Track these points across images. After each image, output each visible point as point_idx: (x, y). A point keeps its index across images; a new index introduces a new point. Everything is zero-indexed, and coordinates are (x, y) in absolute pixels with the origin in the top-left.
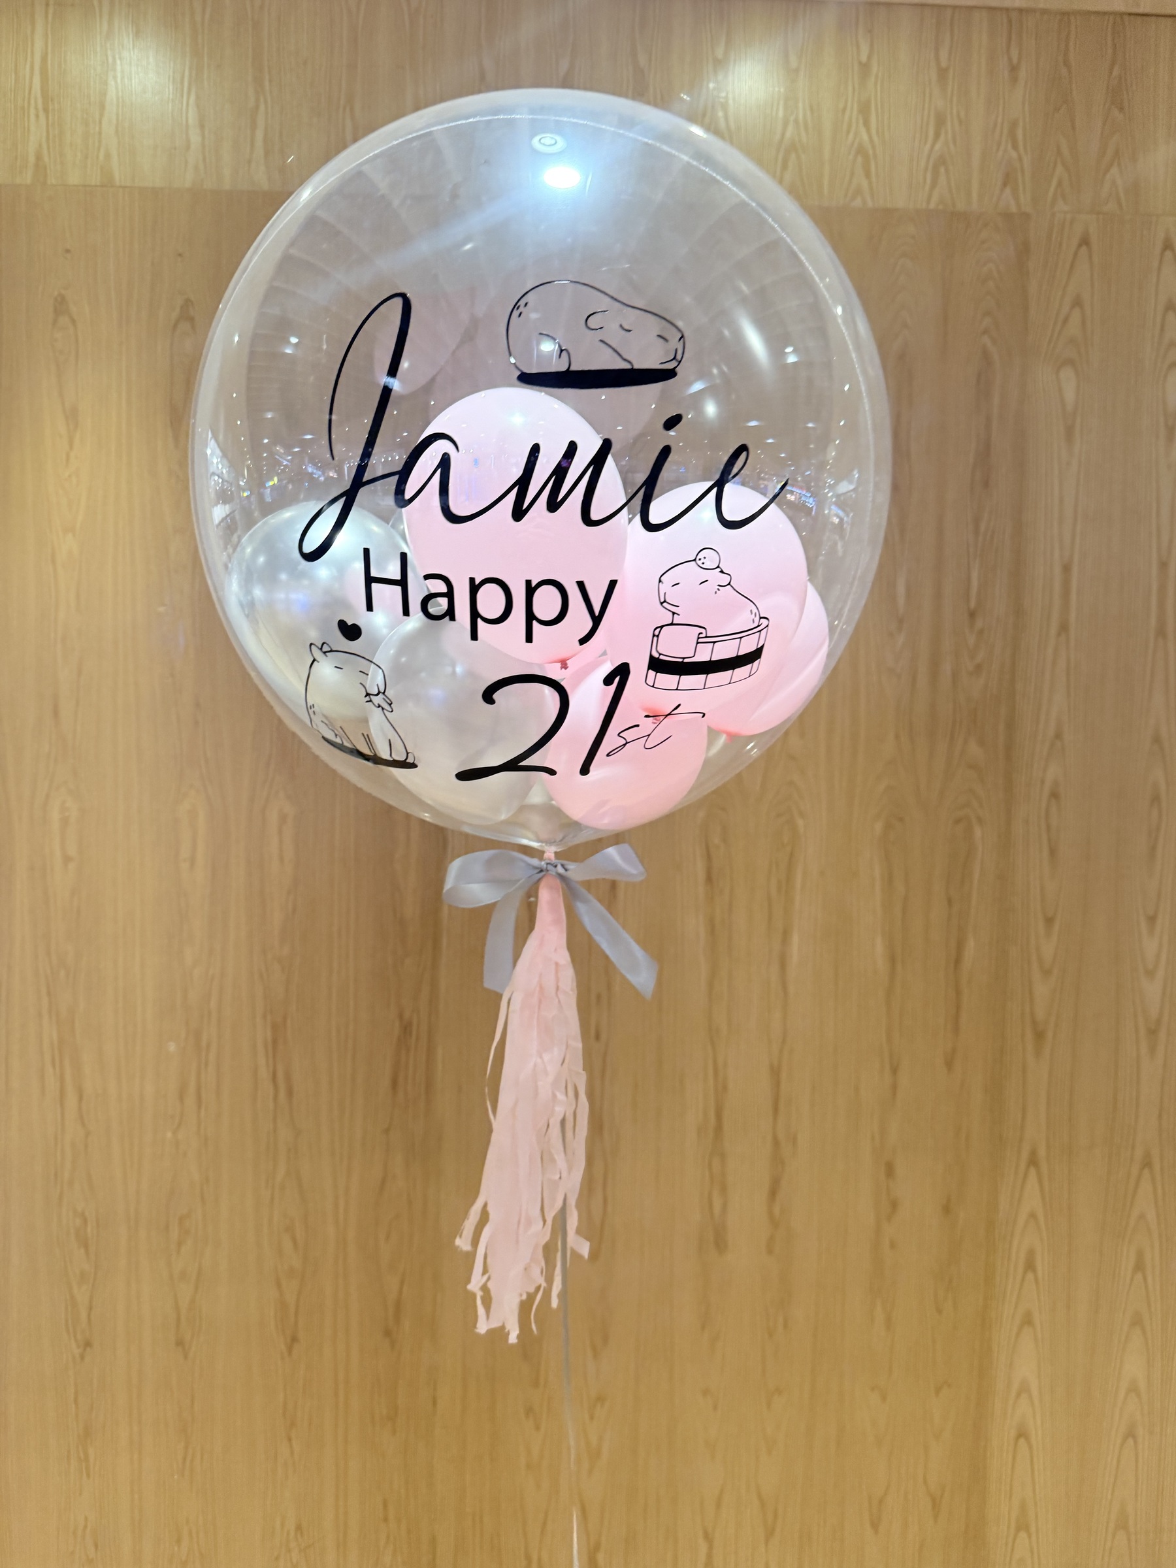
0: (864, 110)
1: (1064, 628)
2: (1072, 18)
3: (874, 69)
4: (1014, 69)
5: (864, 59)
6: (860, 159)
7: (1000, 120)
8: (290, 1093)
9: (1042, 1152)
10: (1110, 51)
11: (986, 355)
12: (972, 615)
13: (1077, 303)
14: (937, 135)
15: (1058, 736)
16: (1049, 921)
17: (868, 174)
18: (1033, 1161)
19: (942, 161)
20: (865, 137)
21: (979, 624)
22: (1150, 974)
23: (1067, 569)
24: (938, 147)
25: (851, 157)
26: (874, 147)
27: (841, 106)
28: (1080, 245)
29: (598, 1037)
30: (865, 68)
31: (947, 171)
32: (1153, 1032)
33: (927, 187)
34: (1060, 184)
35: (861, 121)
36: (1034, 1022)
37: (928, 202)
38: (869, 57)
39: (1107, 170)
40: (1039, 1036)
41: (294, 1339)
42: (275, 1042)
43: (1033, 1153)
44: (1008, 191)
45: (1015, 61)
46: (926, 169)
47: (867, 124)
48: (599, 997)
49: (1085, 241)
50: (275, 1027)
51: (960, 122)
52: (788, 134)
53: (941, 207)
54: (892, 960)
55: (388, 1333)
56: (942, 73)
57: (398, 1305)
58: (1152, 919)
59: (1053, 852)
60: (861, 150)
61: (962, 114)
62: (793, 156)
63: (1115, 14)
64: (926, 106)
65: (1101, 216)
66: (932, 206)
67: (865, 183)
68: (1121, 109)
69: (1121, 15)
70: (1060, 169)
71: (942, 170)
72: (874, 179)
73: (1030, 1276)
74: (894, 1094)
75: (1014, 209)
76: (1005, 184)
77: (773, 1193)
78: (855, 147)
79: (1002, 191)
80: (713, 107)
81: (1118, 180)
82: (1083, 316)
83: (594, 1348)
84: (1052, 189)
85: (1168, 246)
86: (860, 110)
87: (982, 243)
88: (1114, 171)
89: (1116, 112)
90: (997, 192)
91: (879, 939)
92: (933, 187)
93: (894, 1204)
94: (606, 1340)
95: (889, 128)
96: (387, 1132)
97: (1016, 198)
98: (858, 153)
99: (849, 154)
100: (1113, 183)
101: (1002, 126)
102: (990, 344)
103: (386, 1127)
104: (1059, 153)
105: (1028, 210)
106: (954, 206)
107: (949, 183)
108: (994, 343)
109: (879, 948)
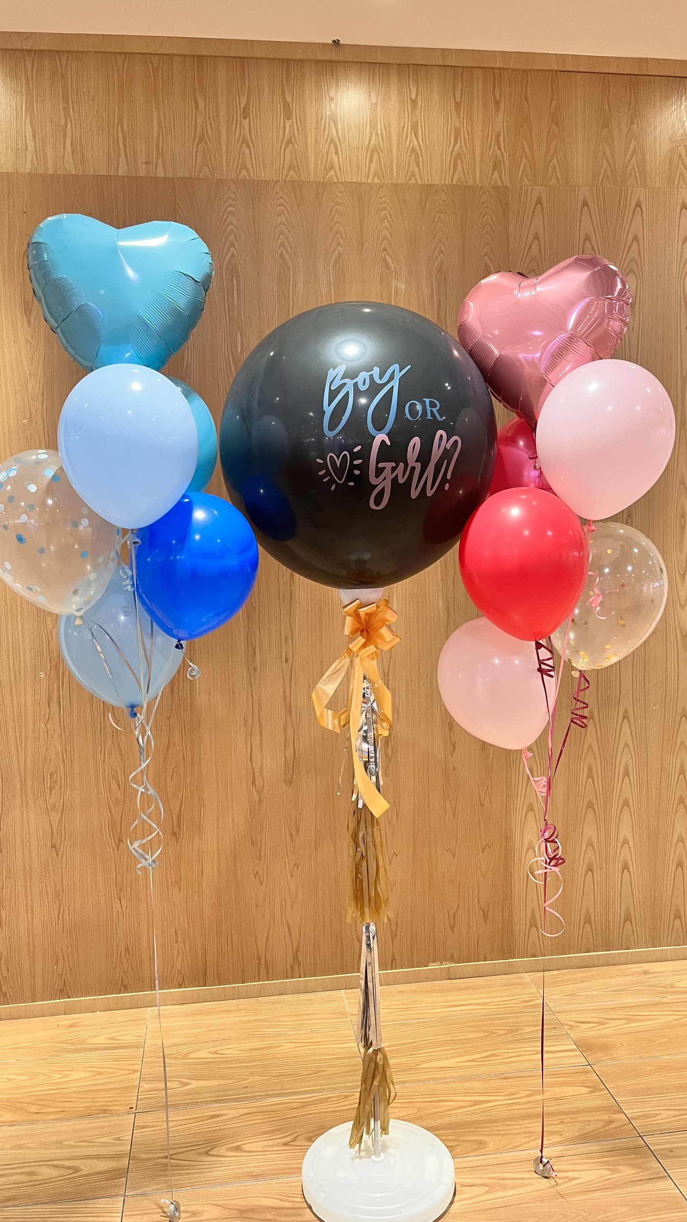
0: (415, 127)
2: (529, 73)
3: (420, 104)
4: (497, 103)
5: (413, 97)
6: (413, 155)
7: (490, 133)
10: (550, 93)
11: (486, 267)
13: (536, 237)
14: (456, 142)
17: (418, 166)
19: (458, 156)
20: (416, 143)
24: (456, 149)
25: (408, 155)
26: (420, 149)
27: (402, 125)
28: (537, 204)
29: (286, 661)
30: (414, 102)
33: (451, 172)
34: (524, 169)
35: (413, 134)
37: (452, 180)
38: (416, 96)
39: (550, 161)
41: (120, 840)
44: (496, 173)
45: (498, 98)
46: (450, 161)
47: (416, 136)
48: (286, 638)
49: (539, 202)
51: (468, 133)
52: (372, 142)
53: (459, 183)
54: (448, 610)
56: (458, 106)
57: (179, 816)
60: (413, 150)
61: (469, 129)
62: (376, 154)
63: (552, 71)
64: (449, 125)
65: (547, 187)
66: (454, 183)
67: (417, 170)
68: (557, 125)
69: (556, 71)
70: (524, 159)
71: (459, 162)
72: (421, 167)
75: (499, 184)
76: (494, 169)
77: (387, 743)
78: (410, 148)
79: (492, 174)
80: (329, 126)
81: (557, 166)
82: (540, 245)
83: (291, 835)
84: (520, 172)
85: (585, 204)
86: (412, 128)
87: (482, 204)
88: (555, 160)
89: (555, 127)
90: (490, 174)
91: (441, 599)
92: (454, 172)
93: (454, 746)
94: (298, 831)
95: (429, 137)
96: (169, 718)
97: (500, 177)
98: (412, 152)
99: (407, 153)
100: (554, 168)
101: (492, 136)
102: (489, 261)
103: (169, 715)
104: (523, 150)
105: (507, 185)
106: (466, 182)
107: (463, 169)
108: (491, 261)
109: (441, 603)
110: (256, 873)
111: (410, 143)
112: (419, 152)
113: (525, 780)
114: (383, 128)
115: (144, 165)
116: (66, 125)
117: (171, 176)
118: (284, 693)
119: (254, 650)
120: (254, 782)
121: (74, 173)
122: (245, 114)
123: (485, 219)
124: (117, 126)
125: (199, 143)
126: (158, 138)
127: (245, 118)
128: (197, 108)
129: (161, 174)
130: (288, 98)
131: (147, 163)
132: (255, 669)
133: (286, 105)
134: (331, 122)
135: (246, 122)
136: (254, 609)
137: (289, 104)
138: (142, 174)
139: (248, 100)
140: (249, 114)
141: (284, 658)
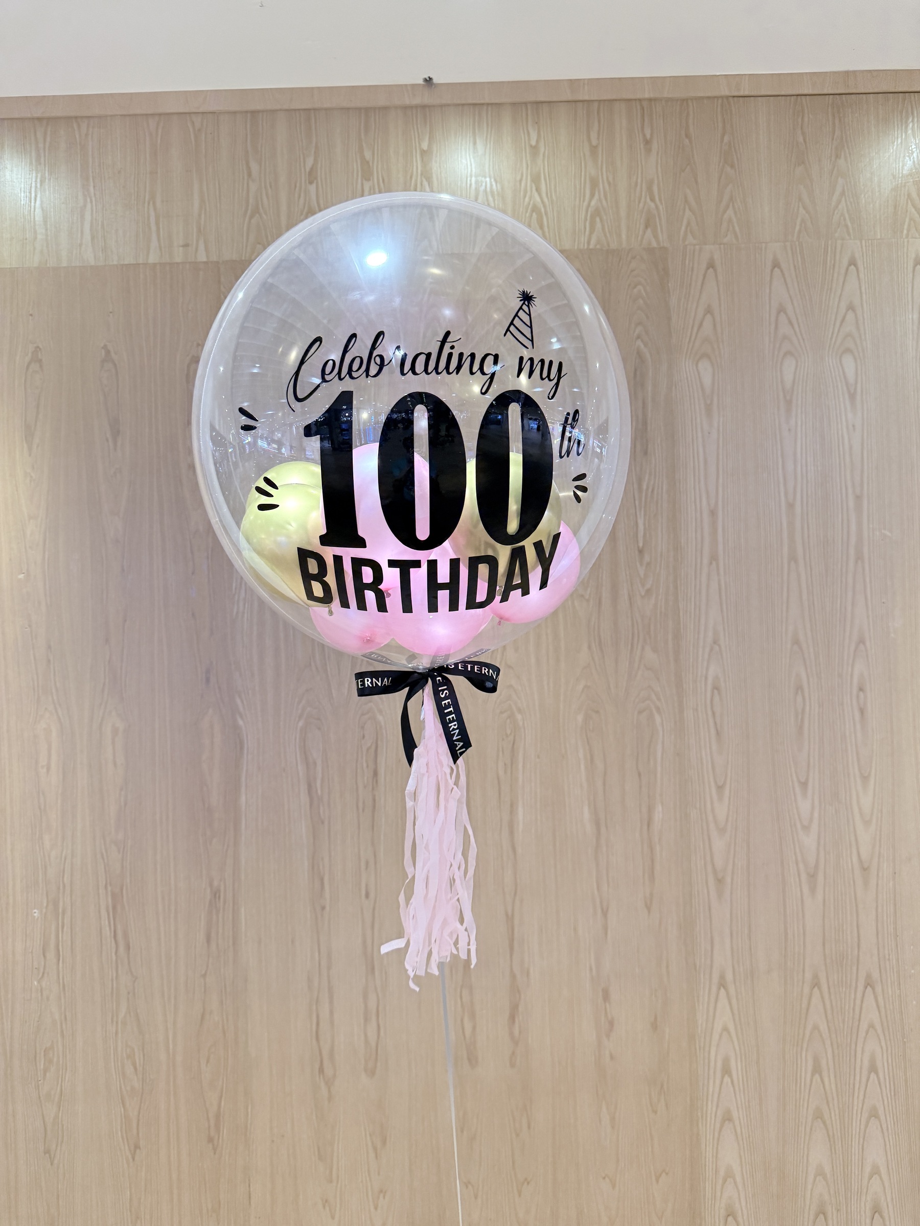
0: (536, 180)
1: (714, 558)
2: (690, 104)
3: (542, 150)
4: (647, 142)
5: (533, 143)
6: (534, 215)
7: (639, 181)
8: (128, 947)
9: (729, 977)
10: (720, 125)
11: (639, 354)
12: (641, 552)
13: (709, 311)
14: (592, 195)
15: (715, 642)
16: (720, 788)
17: (542, 227)
18: (722, 984)
19: (597, 213)
20: (538, 199)
21: (647, 558)
22: (806, 829)
23: (713, 513)
24: (593, 203)
25: (528, 215)
26: (545, 206)
27: (518, 178)
28: (708, 268)
29: (367, 895)
30: (535, 149)
31: (601, 220)
32: (812, 877)
33: (587, 233)
34: (689, 224)
35: (534, 188)
36: (715, 871)
37: (589, 243)
38: (537, 142)
39: (725, 211)
40: (720, 881)
41: (137, 1147)
42: (114, 908)
43: (722, 977)
44: (649, 231)
45: (648, 136)
46: (586, 219)
47: (538, 190)
48: (367, 863)
49: (711, 265)
50: (114, 896)
51: (609, 183)
53: (598, 247)
54: (597, 824)
55: (210, 1140)
56: (594, 150)
57: (218, 1116)
58: (804, 785)
59: (718, 733)
60: (535, 209)
61: (611, 179)
63: (722, 97)
64: (583, 174)
65: (722, 246)
66: (591, 247)
68: (732, 166)
69: (727, 97)
70: (688, 212)
71: (598, 219)
72: (546, 229)
73: (727, 1079)
74: (606, 934)
75: (654, 244)
76: (646, 227)
77: (512, 1018)
78: (530, 207)
79: (644, 232)
80: (422, 185)
81: (735, 220)
82: (714, 321)
83: (375, 1149)
84: (683, 228)
85: (776, 265)
86: (533, 181)
87: (632, 271)
88: (730, 212)
89: (728, 169)
90: (641, 233)
91: (586, 810)
92: (591, 232)
93: (611, 1023)
94: (384, 1142)
95: (555, 191)
96: (204, 976)
97: (656, 236)
98: (533, 211)
99: (527, 212)
100: (730, 221)
101: (642, 185)
102: (642, 346)
103: (203, 972)
104: (686, 201)
105: (665, 245)
106: (608, 245)
107: (603, 229)
108: (646, 345)
109: (587, 814)
110: (326, 1202)
111: (530, 200)
112: (543, 210)
113: (719, 1075)
114: (494, 183)
115: (181, 249)
116: (85, 206)
117: (215, 260)
118: (364, 942)
119: (322, 880)
120: (321, 1070)
121: (93, 263)
122: (312, 177)
123: (635, 290)
124: (149, 203)
125: (251, 217)
126: (200, 215)
127: (311, 183)
128: (250, 174)
129: (202, 257)
130: (368, 155)
131: (186, 245)
132: (323, 908)
133: (365, 162)
134: (424, 180)
135: (313, 188)
136: (323, 823)
137: (368, 162)
138: (178, 259)
139: (316, 160)
140: (316, 178)
141: (363, 893)
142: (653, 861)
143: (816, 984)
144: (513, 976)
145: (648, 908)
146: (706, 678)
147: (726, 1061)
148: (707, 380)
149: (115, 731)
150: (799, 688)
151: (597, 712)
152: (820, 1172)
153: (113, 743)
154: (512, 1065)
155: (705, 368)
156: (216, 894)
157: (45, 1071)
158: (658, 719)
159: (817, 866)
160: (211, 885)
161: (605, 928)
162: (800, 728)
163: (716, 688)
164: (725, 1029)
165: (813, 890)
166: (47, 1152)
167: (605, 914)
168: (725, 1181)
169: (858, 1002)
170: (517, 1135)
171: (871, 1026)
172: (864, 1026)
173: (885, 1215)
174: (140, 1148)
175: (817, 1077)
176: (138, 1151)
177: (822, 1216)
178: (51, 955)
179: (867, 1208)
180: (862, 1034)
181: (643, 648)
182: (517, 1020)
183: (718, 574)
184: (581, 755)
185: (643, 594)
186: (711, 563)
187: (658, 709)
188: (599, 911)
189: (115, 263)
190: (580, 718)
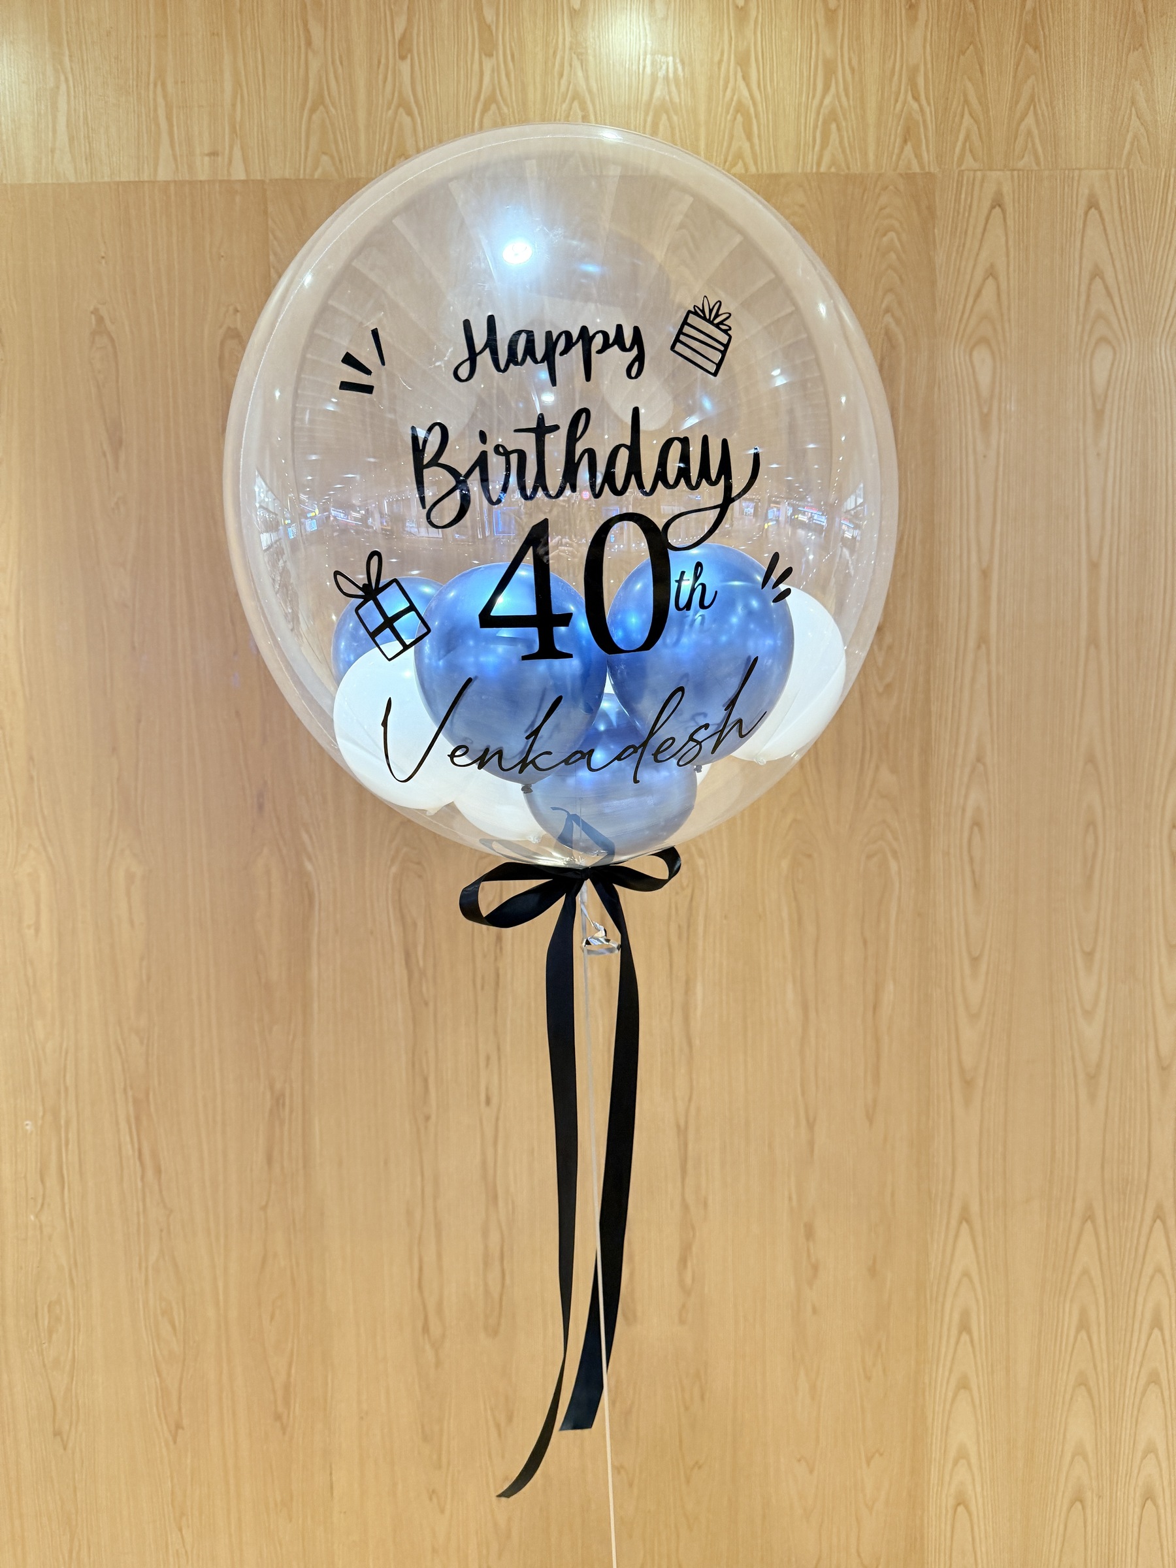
0: (743, 61)
1: (983, 640)
3: (753, 13)
4: (912, 7)
5: (741, 3)
6: (739, 118)
7: (897, 67)
8: (158, 1171)
9: (975, 1208)
11: (888, 333)
12: (880, 629)
13: (991, 273)
14: (827, 87)
15: (979, 759)
16: (975, 960)
17: (749, 137)
18: (965, 1217)
19: (832, 117)
20: (746, 93)
21: (888, 638)
22: (1089, 1014)
23: (985, 574)
24: (827, 101)
25: (729, 117)
26: (755, 104)
27: (716, 59)
28: (993, 207)
29: (488, 1101)
30: (742, 13)
31: (839, 129)
32: (1092, 1078)
33: (817, 148)
34: (967, 137)
35: (740, 75)
36: (962, 1070)
37: (819, 164)
38: (747, 1)
39: (1022, 119)
40: (968, 1084)
41: (179, 1426)
42: (138, 1118)
43: (965, 1209)
44: (909, 148)
46: (816, 127)
47: (746, 78)
48: (488, 1058)
49: (998, 203)
50: (136, 1102)
51: (853, 70)
52: (657, 93)
53: (833, 170)
54: (805, 1008)
55: (278, 1417)
56: (831, 16)
57: (287, 1387)
58: (1089, 955)
59: (976, 886)
60: (740, 108)
61: (855, 62)
62: (664, 117)
64: (813, 53)
65: (1015, 173)
66: (823, 169)
67: (747, 145)
68: (1036, 48)
70: (967, 117)
71: (834, 126)
72: (756, 141)
73: (965, 1337)
74: (812, 1151)
75: (916, 168)
76: (905, 141)
77: (683, 1261)
78: (734, 104)
79: (902, 150)
80: (571, 66)
81: (1035, 132)
82: (998, 288)
83: (498, 1426)
84: (959, 144)
85: (1093, 204)
86: (738, 63)
87: (881, 209)
88: (1030, 120)
89: (1030, 51)
90: (896, 151)
91: (790, 986)
92: (824, 146)
93: (815, 1268)
94: (510, 1419)
95: (772, 80)
96: (264, 1208)
97: (918, 156)
98: (737, 111)
99: (728, 112)
100: (1029, 133)
101: (900, 75)
102: (893, 326)
103: (264, 1203)
104: (966, 101)
105: (932, 170)
106: (848, 168)
107: (841, 142)
108: (898, 322)
109: (790, 995)
110: (433, 1493)
111: (734, 95)
112: (752, 110)
113: (954, 1331)
114: (679, 66)
115: (206, 159)
116: (58, 87)
117: (259, 178)
118: (484, 1163)
119: (426, 1080)
120: (426, 1329)
121: (73, 180)
122: (404, 48)
123: (885, 239)
124: (155, 85)
125: (313, 110)
126: (234, 105)
127: (403, 58)
128: (309, 43)
129: (239, 174)
130: (489, 15)
131: (214, 154)
132: (427, 1118)
133: (485, 27)
134: (574, 57)
135: (405, 67)
136: (426, 1004)
137: (489, 27)
138: (203, 175)
139: (409, 21)
140: (410, 50)
141: (483, 1097)
142: (878, 1056)
143: (1089, 1216)
144: (685, 1207)
145: (870, 1119)
146: (964, 810)
147: (965, 1314)
148: (985, 378)
149: (130, 878)
150: (1091, 824)
151: (810, 856)
152: (1080, 1452)
153: (128, 894)
154: (682, 1322)
155: (983, 359)
156: (279, 1100)
157: (51, 1332)
158: (893, 866)
159: (1099, 1065)
160: (272, 1087)
161: (811, 1144)
162: (1089, 879)
163: (977, 823)
164: (966, 1274)
165: (1092, 1097)
166: (57, 1433)
167: (811, 1126)
168: (955, 1463)
169: (1143, 1240)
170: (687, 1409)
171: (1159, 1270)
172: (1149, 1270)
173: (1160, 1502)
174: (183, 1428)
175: (1083, 1334)
176: (180, 1431)
177: (1078, 1505)
178: (52, 1181)
179: (1138, 1494)
180: (1145, 1280)
181: (877, 768)
182: (689, 1264)
183: (989, 662)
184: (785, 914)
185: (881, 689)
186: (979, 647)
187: (895, 853)
188: (803, 1122)
189: (106, 179)
190: (785, 864)
